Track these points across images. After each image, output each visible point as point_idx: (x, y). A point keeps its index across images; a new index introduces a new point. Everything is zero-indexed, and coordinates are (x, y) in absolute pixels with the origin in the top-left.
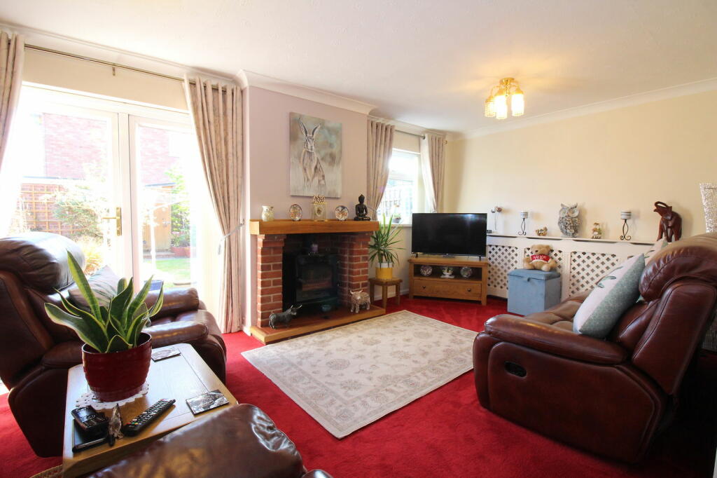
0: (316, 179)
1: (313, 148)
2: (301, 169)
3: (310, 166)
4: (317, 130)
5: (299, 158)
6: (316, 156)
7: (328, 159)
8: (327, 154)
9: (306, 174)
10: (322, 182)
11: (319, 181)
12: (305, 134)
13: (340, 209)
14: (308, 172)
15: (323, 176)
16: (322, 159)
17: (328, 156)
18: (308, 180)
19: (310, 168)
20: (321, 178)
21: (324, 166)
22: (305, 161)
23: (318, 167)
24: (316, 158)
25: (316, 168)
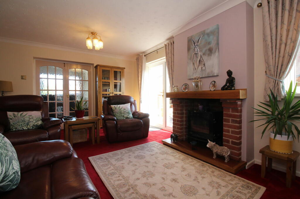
0: (200, 67)
1: (198, 50)
2: (192, 64)
3: (197, 60)
4: (201, 38)
5: (191, 59)
6: (200, 54)
7: (208, 52)
8: (206, 51)
9: (195, 66)
10: (204, 68)
11: (202, 68)
12: (194, 45)
13: (213, 83)
14: (195, 64)
15: (204, 64)
16: (204, 54)
17: (208, 50)
18: (195, 69)
19: (196, 62)
20: (203, 66)
21: (205, 58)
22: (194, 59)
23: (201, 60)
24: (200, 56)
25: (200, 61)
